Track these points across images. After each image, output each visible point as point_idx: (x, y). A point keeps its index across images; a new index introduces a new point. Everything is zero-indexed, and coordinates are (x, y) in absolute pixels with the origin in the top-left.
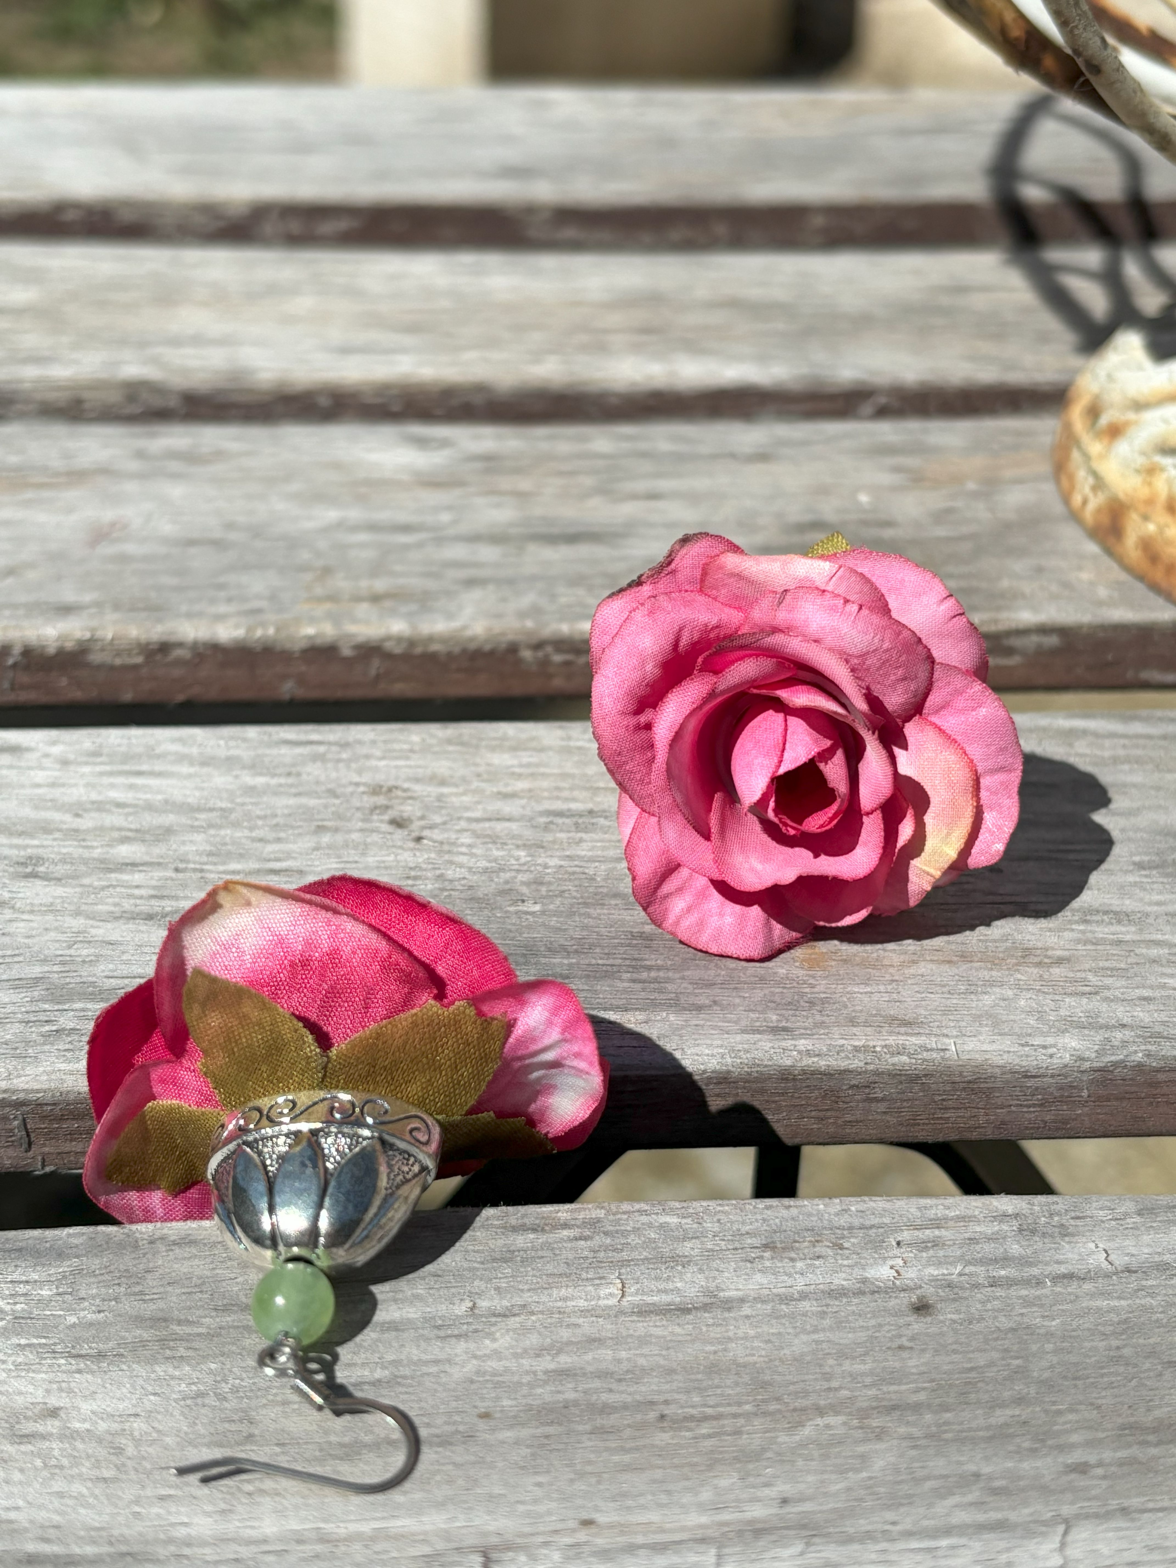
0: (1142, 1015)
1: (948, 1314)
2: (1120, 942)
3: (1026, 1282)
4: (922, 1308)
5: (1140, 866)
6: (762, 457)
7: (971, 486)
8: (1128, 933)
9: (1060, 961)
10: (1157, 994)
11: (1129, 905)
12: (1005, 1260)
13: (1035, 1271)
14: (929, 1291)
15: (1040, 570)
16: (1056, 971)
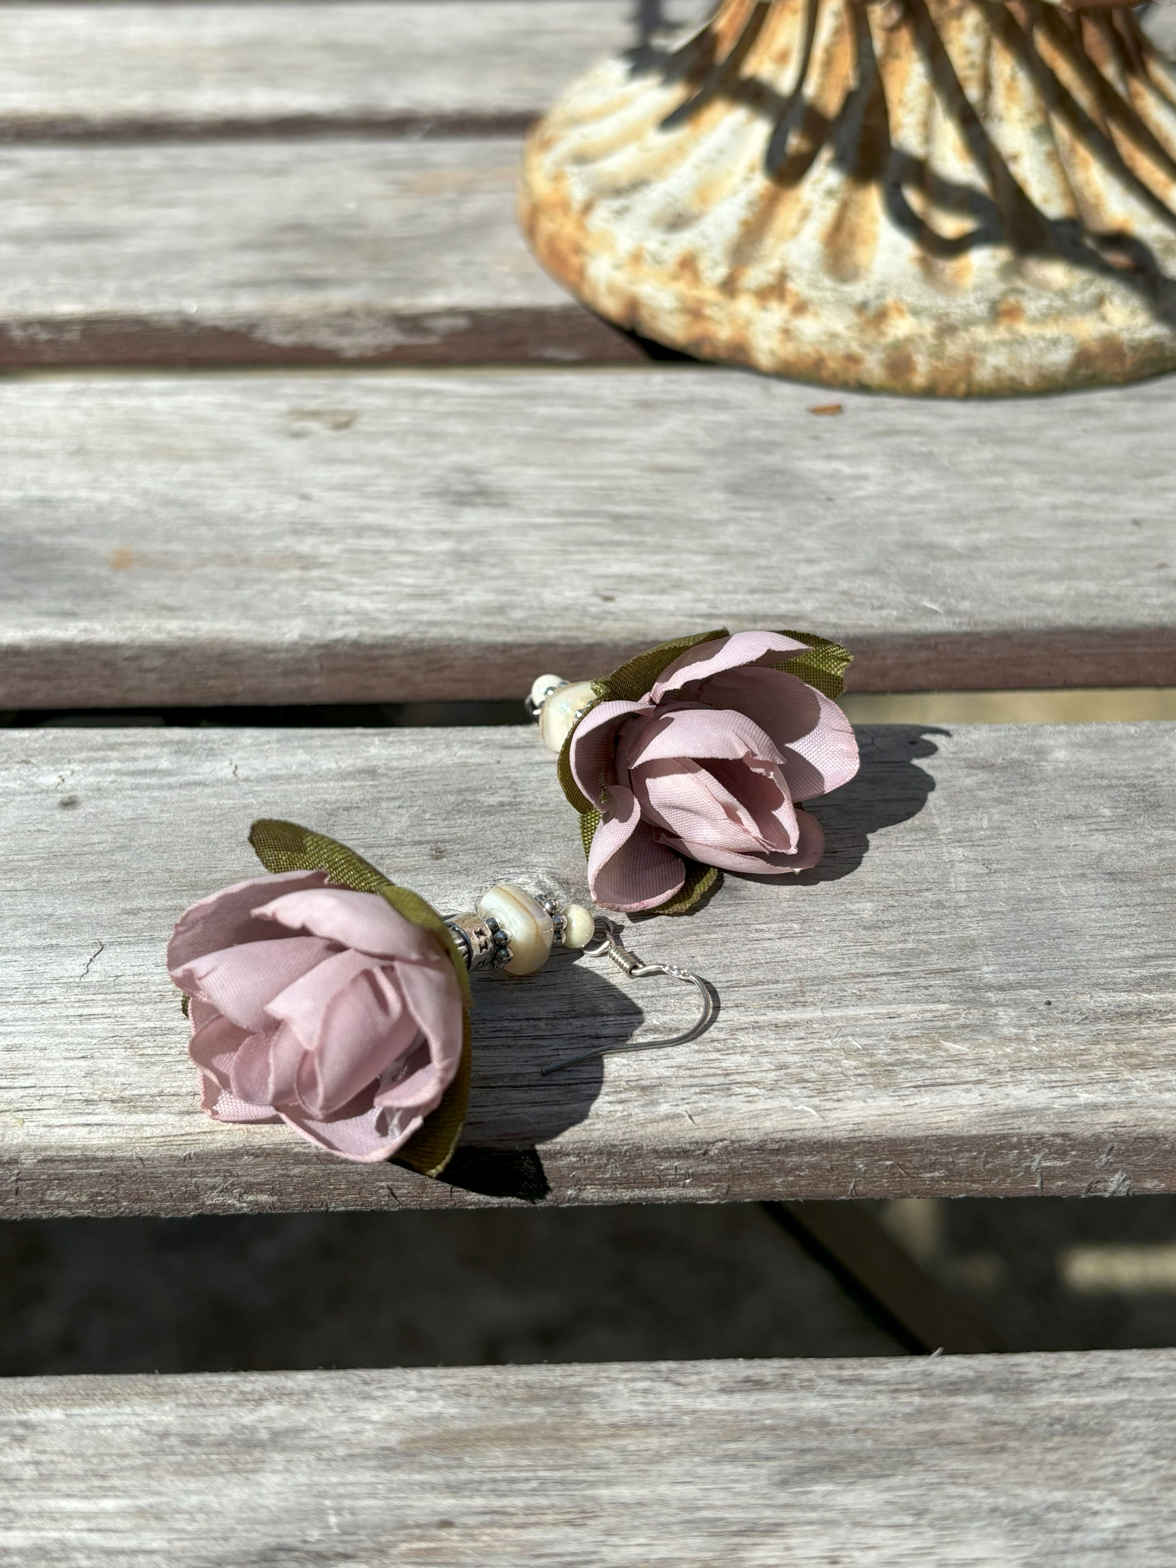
0: (367, 605)
1: (86, 809)
2: (376, 552)
3: (161, 787)
4: (69, 804)
5: (426, 495)
6: (280, 171)
7: (449, 196)
8: (388, 544)
9: (323, 565)
10: (391, 589)
11: (401, 524)
12: (153, 772)
13: (172, 780)
14: (80, 793)
15: (468, 263)
16: (315, 573)
